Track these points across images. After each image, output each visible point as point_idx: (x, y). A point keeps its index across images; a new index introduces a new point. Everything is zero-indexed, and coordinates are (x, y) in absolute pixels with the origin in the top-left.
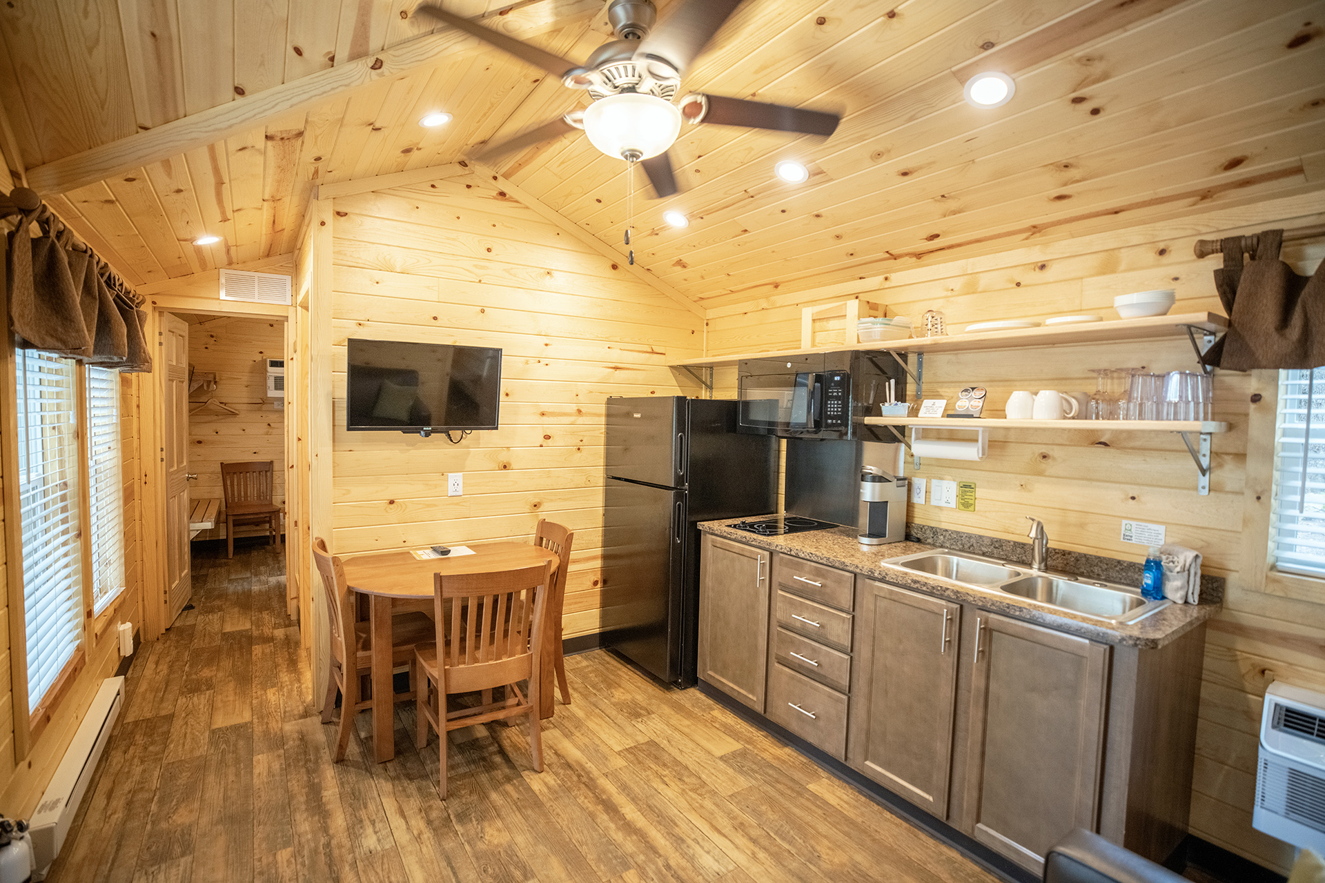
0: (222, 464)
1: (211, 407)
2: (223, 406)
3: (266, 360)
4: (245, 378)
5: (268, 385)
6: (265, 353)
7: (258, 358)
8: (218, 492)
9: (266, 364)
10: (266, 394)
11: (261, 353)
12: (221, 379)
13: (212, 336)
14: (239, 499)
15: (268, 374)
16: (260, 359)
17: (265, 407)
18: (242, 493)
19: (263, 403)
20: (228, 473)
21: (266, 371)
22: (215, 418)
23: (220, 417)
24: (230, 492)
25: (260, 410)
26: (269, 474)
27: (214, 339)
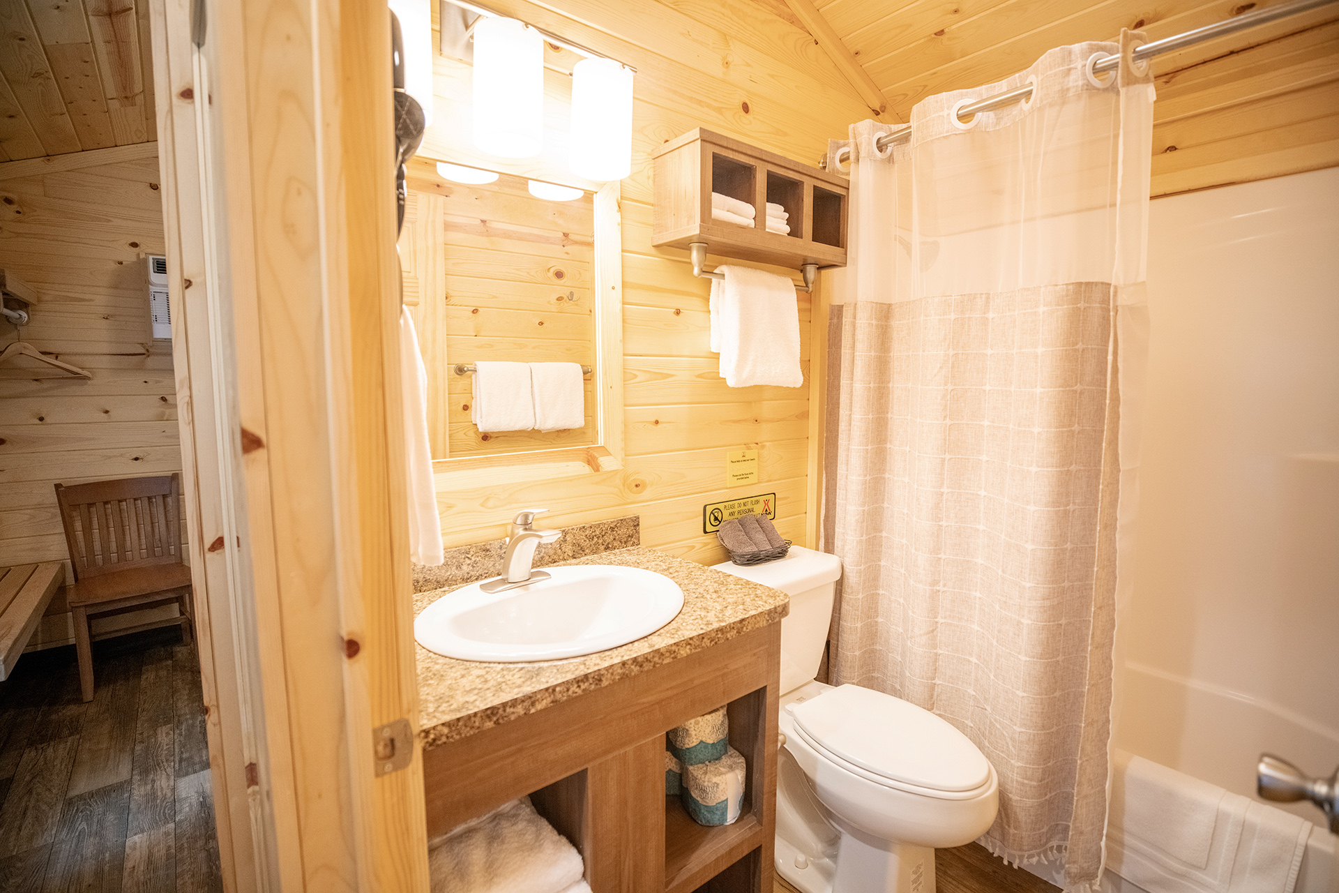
0: (57, 486)
1: (22, 362)
2: (51, 360)
3: (145, 261)
4: (101, 299)
5: (154, 313)
6: (142, 247)
7: (129, 256)
8: (56, 548)
9: (146, 267)
10: (151, 333)
11: (134, 245)
12: (39, 301)
13: (9, 201)
14: (106, 559)
15: (152, 289)
16: (134, 259)
17: (151, 362)
18: (113, 546)
19: (147, 354)
20: (76, 506)
21: (147, 282)
22: (35, 385)
23: (46, 385)
24: (82, 544)
25: (140, 368)
26: (169, 500)
27: (15, 207)
